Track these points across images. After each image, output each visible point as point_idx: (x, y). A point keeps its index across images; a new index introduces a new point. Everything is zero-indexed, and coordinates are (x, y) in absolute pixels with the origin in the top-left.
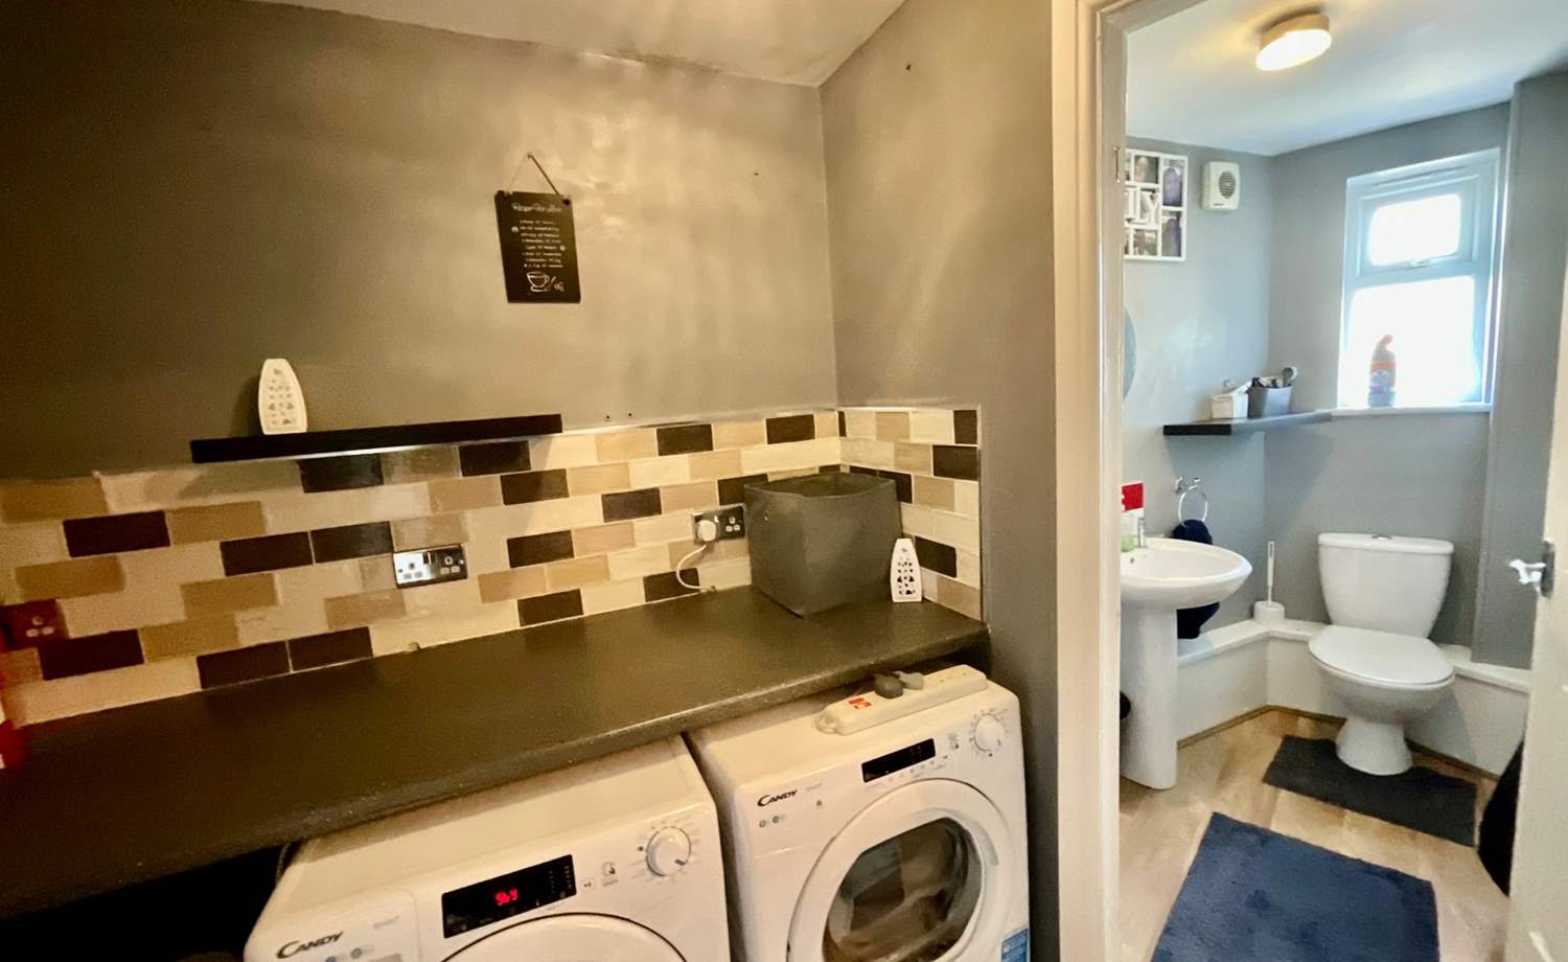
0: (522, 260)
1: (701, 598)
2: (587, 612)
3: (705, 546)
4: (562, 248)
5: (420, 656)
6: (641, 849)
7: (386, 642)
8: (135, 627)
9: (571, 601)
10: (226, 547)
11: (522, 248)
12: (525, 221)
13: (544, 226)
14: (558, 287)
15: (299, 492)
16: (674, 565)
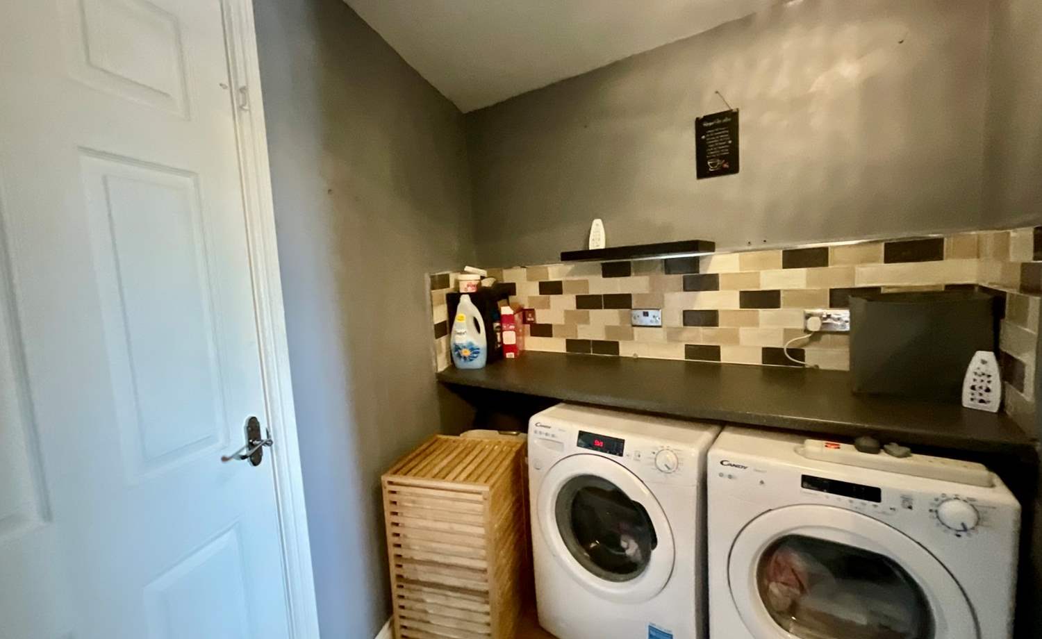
0: (706, 153)
1: (804, 370)
2: (723, 360)
3: (810, 335)
4: (730, 142)
5: (637, 360)
6: (654, 453)
7: (626, 350)
8: (552, 323)
9: (714, 352)
10: (578, 297)
11: (707, 147)
12: (710, 131)
13: (720, 131)
14: (726, 166)
15: (601, 276)
16: (785, 343)
